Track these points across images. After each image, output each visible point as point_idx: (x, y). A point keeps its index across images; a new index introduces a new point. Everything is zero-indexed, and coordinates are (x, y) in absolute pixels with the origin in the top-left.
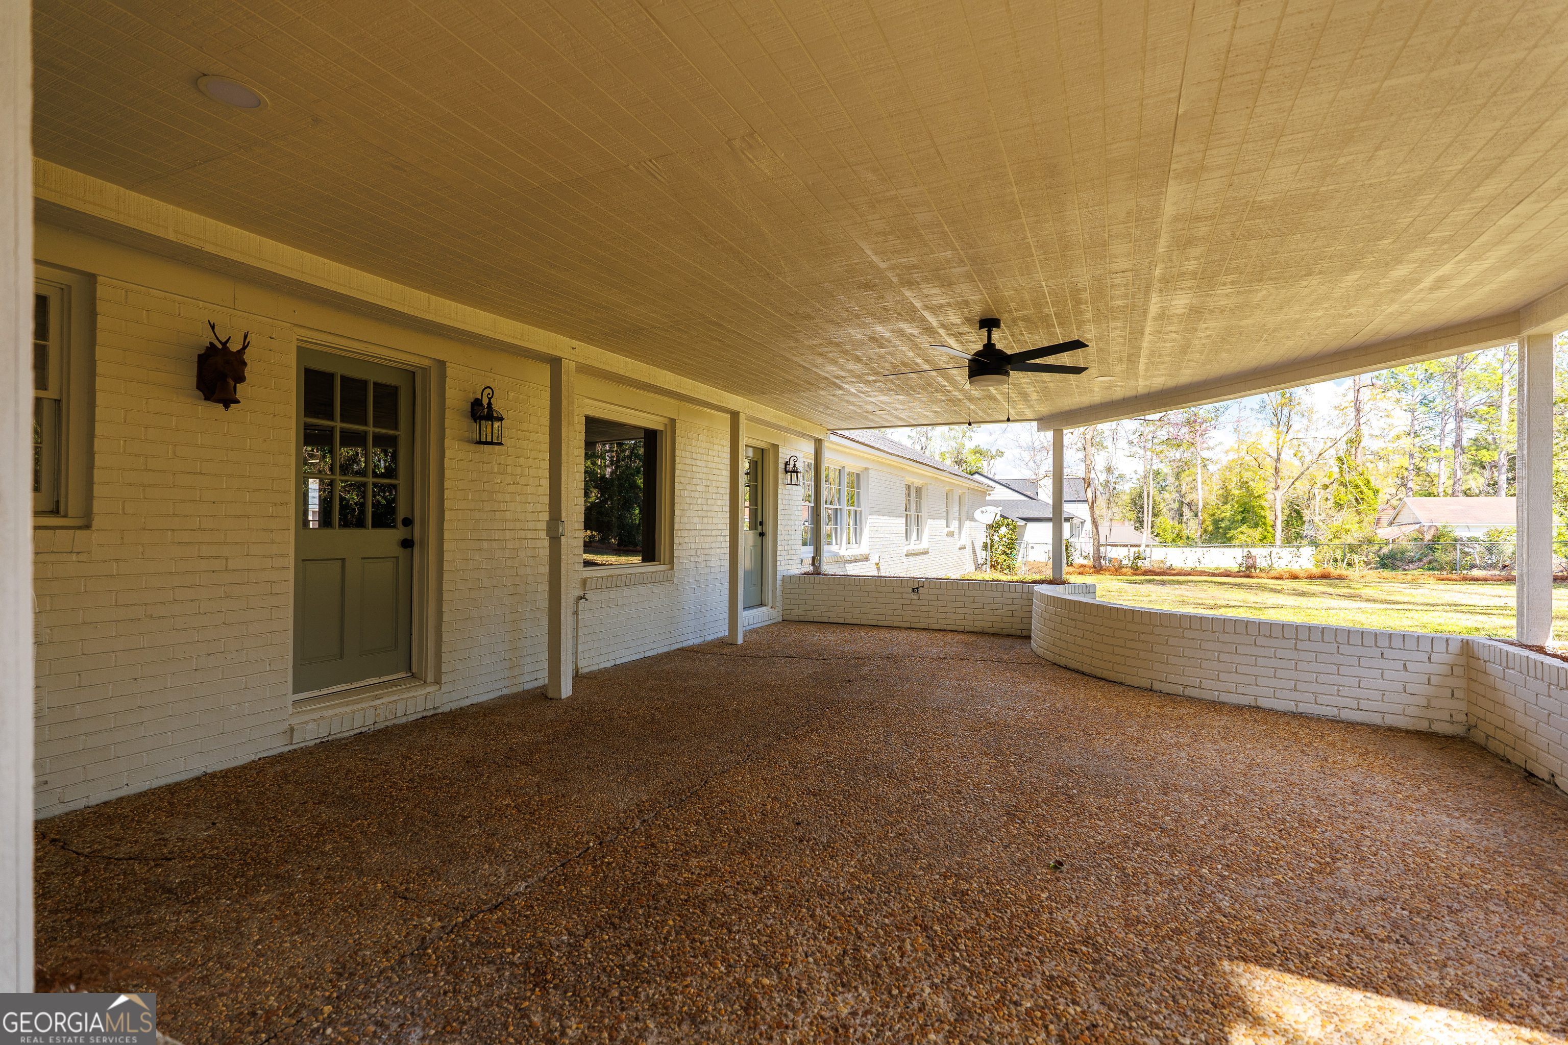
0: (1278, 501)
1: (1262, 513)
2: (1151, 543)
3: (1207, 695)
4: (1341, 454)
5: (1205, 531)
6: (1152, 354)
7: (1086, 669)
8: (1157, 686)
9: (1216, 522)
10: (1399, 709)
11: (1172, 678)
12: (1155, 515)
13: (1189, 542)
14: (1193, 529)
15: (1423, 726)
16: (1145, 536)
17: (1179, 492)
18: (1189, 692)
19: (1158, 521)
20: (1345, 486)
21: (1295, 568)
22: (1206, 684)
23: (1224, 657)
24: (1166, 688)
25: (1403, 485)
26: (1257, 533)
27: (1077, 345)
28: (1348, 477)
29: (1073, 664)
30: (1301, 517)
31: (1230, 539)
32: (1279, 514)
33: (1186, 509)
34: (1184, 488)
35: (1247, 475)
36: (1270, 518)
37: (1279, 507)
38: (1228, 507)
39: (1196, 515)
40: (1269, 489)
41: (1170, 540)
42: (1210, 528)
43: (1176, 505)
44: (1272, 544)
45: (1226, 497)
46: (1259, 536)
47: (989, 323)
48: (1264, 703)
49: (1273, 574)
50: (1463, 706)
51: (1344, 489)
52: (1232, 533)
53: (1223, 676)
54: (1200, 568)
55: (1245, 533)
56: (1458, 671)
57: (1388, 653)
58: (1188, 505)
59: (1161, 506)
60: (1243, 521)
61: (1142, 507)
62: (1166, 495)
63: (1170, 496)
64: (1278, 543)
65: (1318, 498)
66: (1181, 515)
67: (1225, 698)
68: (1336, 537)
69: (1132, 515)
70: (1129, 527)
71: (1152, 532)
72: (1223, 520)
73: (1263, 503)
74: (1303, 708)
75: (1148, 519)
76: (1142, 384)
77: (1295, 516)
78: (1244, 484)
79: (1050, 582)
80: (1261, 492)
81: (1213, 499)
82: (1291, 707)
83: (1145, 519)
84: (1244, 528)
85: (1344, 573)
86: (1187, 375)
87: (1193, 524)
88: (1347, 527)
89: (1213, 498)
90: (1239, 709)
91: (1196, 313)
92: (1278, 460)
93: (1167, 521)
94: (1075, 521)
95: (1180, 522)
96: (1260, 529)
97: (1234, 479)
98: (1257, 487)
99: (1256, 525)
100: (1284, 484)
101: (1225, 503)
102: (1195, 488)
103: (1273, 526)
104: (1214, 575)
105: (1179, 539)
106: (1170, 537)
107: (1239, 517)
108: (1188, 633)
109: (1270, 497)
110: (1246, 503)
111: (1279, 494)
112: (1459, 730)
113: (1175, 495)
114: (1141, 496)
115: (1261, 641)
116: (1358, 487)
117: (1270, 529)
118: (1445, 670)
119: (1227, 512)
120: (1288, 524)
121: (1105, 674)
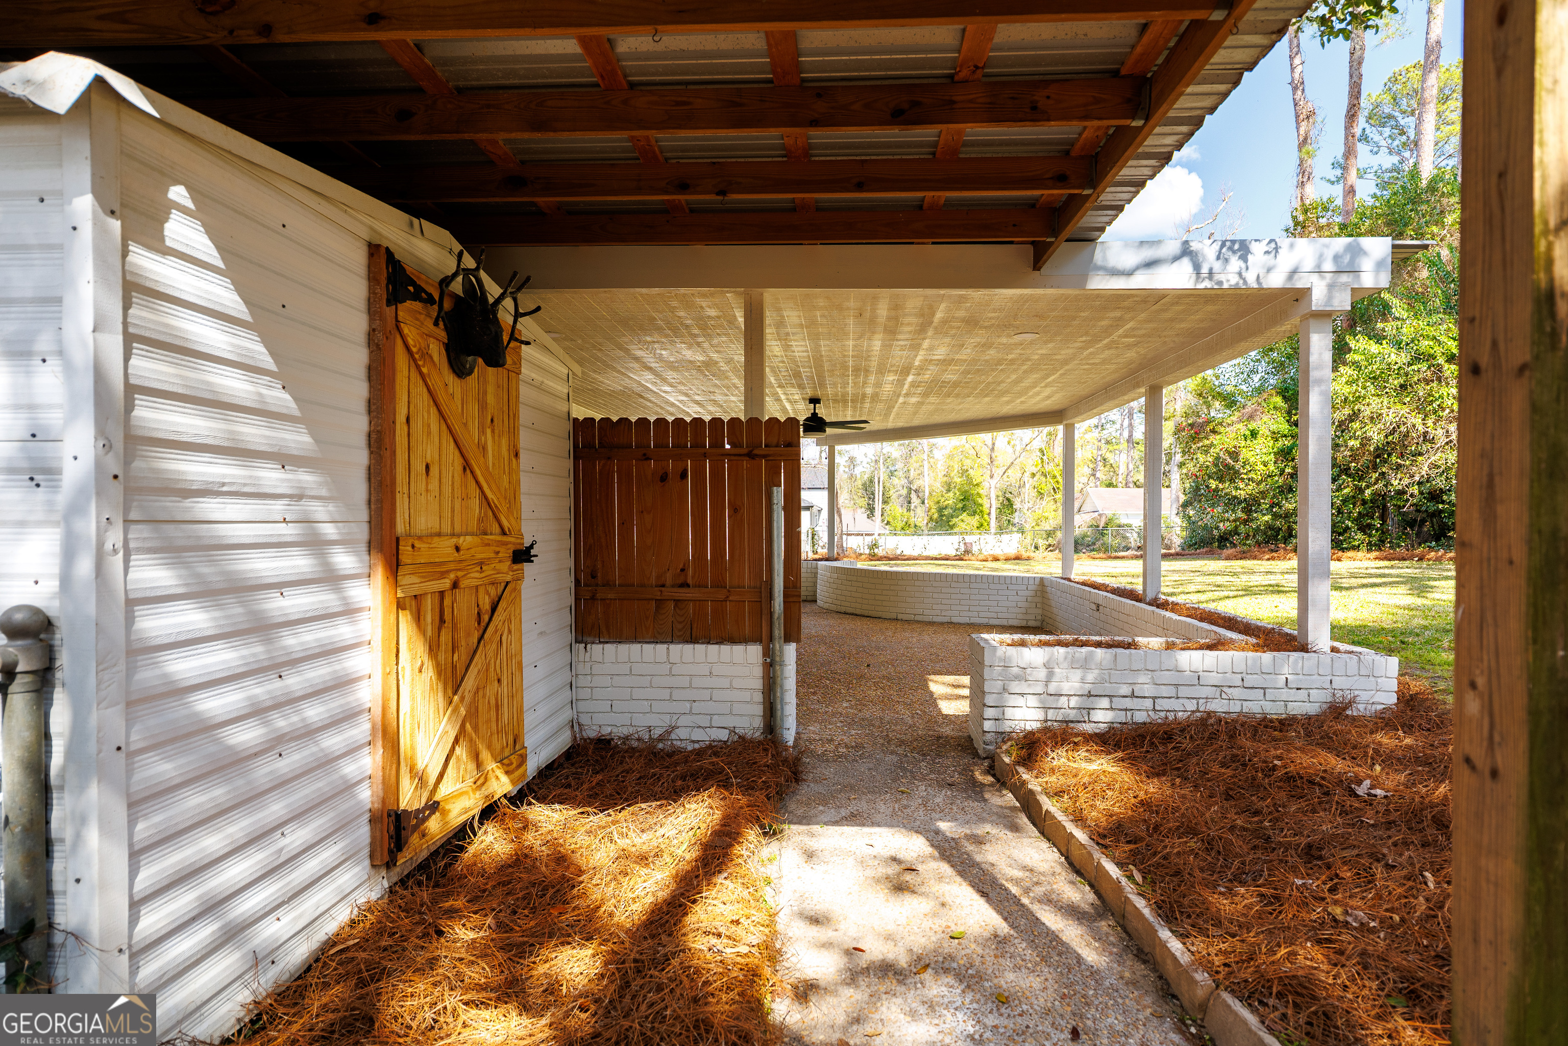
0: (993, 490)
1: (980, 501)
2: (882, 532)
3: (926, 619)
4: (1043, 446)
5: (931, 519)
6: (898, 414)
7: (858, 612)
8: (900, 616)
9: (941, 510)
10: (1014, 616)
11: (908, 611)
12: (885, 502)
13: (916, 531)
14: (920, 517)
15: (1024, 624)
16: (876, 526)
17: (907, 478)
18: (918, 618)
19: (888, 508)
20: (1046, 476)
21: (998, 552)
22: (926, 612)
23: (935, 595)
24: (905, 617)
25: (1094, 475)
26: (974, 521)
27: (865, 422)
28: (1048, 468)
29: (850, 610)
30: (1011, 505)
31: (952, 527)
32: (994, 502)
33: (913, 496)
34: (912, 474)
35: (968, 463)
36: (986, 509)
37: (993, 496)
38: (951, 494)
39: (923, 503)
40: (987, 477)
41: (899, 528)
42: (936, 516)
43: (904, 492)
44: (987, 532)
45: (949, 485)
46: (976, 524)
47: (814, 401)
48: (955, 620)
49: (981, 557)
50: (1040, 611)
51: (1044, 479)
52: (954, 520)
53: (935, 607)
54: (925, 554)
55: (966, 521)
56: (1039, 593)
57: (1011, 587)
58: (916, 491)
59: (891, 493)
60: (964, 509)
61: (873, 494)
62: (895, 481)
63: (899, 482)
64: (993, 530)
65: (1027, 486)
66: (910, 502)
67: (936, 619)
68: (1038, 525)
69: (863, 502)
70: (861, 515)
71: (883, 521)
72: (946, 508)
73: (981, 491)
74: (973, 620)
75: (878, 506)
76: (890, 424)
77: (1007, 505)
78: (964, 472)
79: (827, 560)
80: (978, 481)
81: (938, 487)
82: (967, 620)
83: (876, 506)
84: (964, 516)
85: (1032, 555)
86: (916, 422)
87: (921, 511)
88: (1046, 515)
89: (939, 485)
90: (942, 624)
91: (921, 404)
92: (993, 449)
93: (896, 509)
94: (815, 509)
95: (909, 510)
96: (977, 517)
97: (956, 467)
98: (976, 475)
99: (974, 513)
100: (998, 472)
101: (948, 491)
102: (921, 474)
103: (989, 514)
104: (936, 559)
105: (909, 528)
106: (900, 525)
107: (960, 505)
108: (917, 583)
109: (986, 485)
110: (966, 491)
111: (993, 482)
112: (1038, 624)
113: (904, 481)
114: (871, 481)
115: (953, 585)
116: (1055, 477)
117: (986, 517)
118: (1032, 593)
119: (950, 499)
120: (1000, 511)
121: (871, 613)
